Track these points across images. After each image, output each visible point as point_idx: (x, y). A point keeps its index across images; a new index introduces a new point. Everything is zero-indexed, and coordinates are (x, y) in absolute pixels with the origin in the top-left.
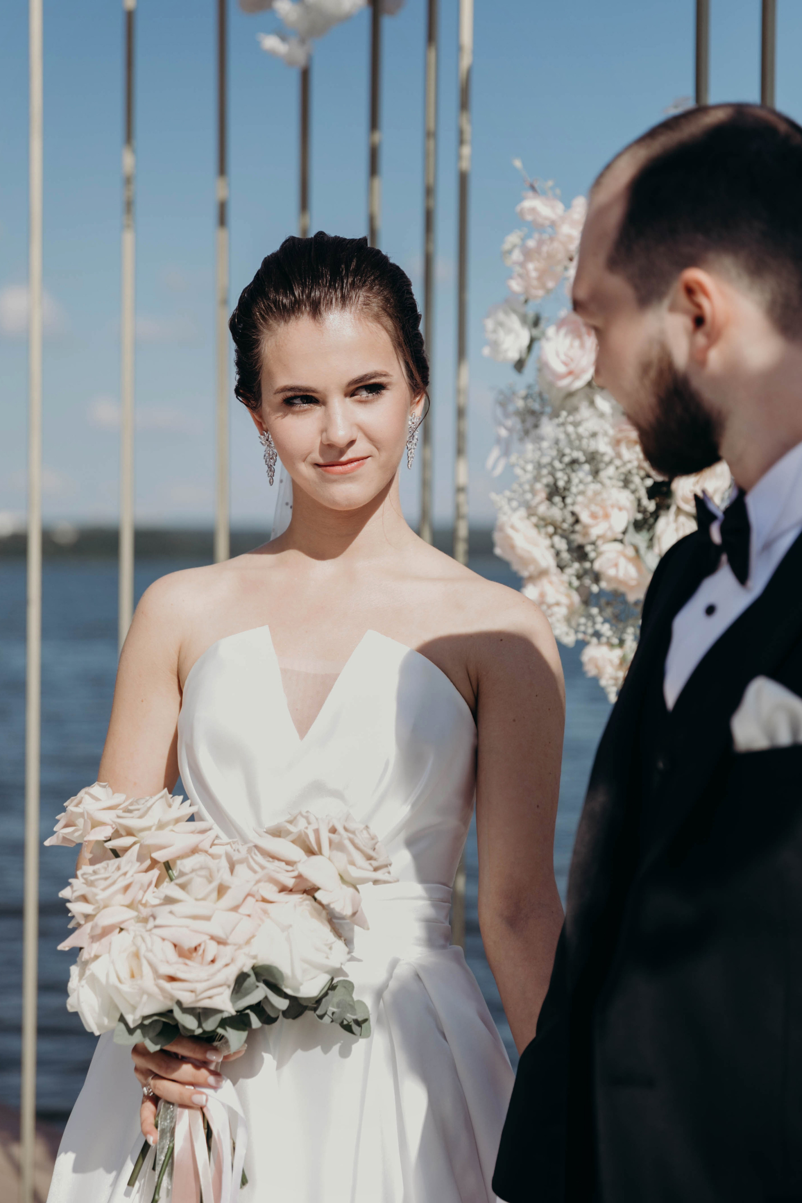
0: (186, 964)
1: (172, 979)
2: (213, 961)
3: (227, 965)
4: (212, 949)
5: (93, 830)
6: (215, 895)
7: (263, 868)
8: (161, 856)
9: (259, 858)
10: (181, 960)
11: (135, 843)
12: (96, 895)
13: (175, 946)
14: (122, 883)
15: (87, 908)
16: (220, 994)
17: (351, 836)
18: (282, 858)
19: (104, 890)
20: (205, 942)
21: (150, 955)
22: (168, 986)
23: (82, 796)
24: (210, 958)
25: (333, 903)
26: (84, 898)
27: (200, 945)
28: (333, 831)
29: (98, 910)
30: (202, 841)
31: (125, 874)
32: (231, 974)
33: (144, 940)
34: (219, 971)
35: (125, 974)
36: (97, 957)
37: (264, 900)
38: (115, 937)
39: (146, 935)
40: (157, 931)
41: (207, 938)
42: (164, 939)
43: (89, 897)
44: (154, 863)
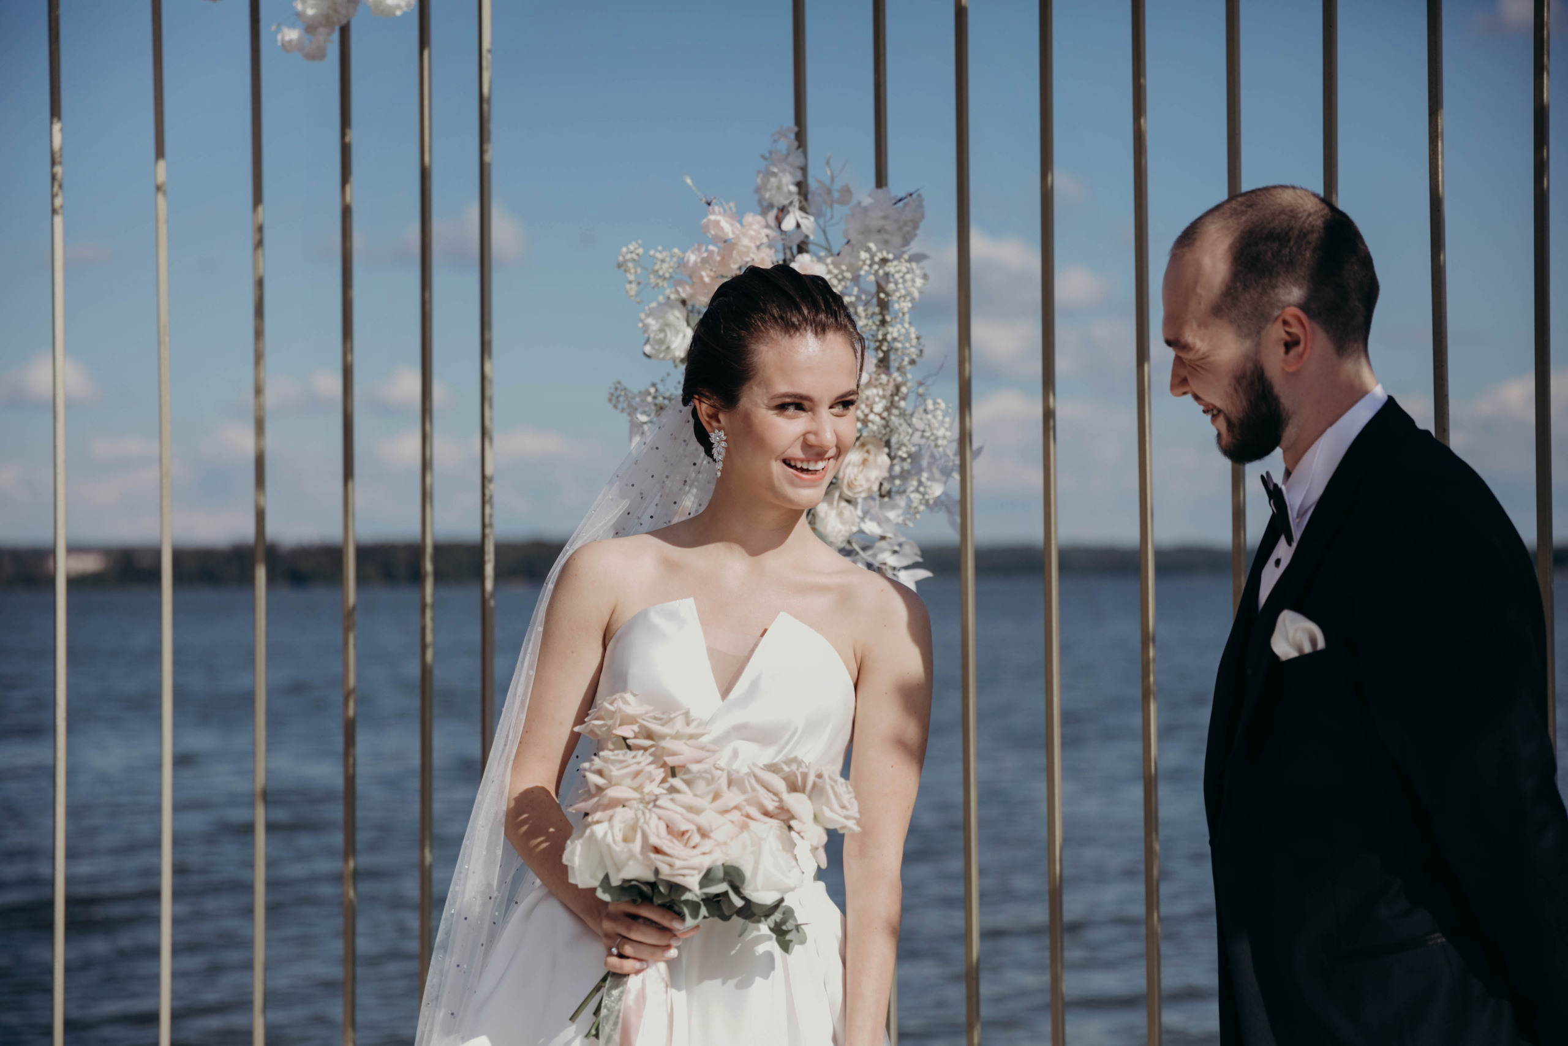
0: (672, 842)
1: (657, 850)
2: (694, 847)
3: (704, 854)
4: (696, 838)
5: (620, 728)
6: (711, 796)
7: (754, 789)
8: (671, 761)
9: (753, 781)
10: (669, 837)
11: (652, 746)
12: (611, 771)
13: (668, 826)
14: (635, 768)
15: (600, 781)
16: (692, 875)
17: (833, 783)
18: (771, 790)
19: (618, 769)
20: (692, 831)
21: (645, 827)
22: (653, 856)
23: (618, 697)
24: (693, 844)
25: (804, 832)
26: (600, 773)
27: (687, 831)
28: (820, 776)
29: (611, 784)
30: (707, 758)
31: (639, 763)
32: (706, 862)
33: (644, 813)
34: (697, 856)
35: (619, 837)
36: (598, 822)
37: (748, 816)
38: (619, 810)
39: (647, 812)
40: (656, 810)
41: (694, 828)
42: (660, 818)
43: (606, 771)
44: (664, 765)
